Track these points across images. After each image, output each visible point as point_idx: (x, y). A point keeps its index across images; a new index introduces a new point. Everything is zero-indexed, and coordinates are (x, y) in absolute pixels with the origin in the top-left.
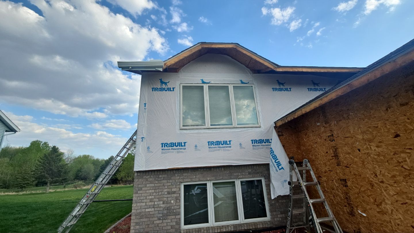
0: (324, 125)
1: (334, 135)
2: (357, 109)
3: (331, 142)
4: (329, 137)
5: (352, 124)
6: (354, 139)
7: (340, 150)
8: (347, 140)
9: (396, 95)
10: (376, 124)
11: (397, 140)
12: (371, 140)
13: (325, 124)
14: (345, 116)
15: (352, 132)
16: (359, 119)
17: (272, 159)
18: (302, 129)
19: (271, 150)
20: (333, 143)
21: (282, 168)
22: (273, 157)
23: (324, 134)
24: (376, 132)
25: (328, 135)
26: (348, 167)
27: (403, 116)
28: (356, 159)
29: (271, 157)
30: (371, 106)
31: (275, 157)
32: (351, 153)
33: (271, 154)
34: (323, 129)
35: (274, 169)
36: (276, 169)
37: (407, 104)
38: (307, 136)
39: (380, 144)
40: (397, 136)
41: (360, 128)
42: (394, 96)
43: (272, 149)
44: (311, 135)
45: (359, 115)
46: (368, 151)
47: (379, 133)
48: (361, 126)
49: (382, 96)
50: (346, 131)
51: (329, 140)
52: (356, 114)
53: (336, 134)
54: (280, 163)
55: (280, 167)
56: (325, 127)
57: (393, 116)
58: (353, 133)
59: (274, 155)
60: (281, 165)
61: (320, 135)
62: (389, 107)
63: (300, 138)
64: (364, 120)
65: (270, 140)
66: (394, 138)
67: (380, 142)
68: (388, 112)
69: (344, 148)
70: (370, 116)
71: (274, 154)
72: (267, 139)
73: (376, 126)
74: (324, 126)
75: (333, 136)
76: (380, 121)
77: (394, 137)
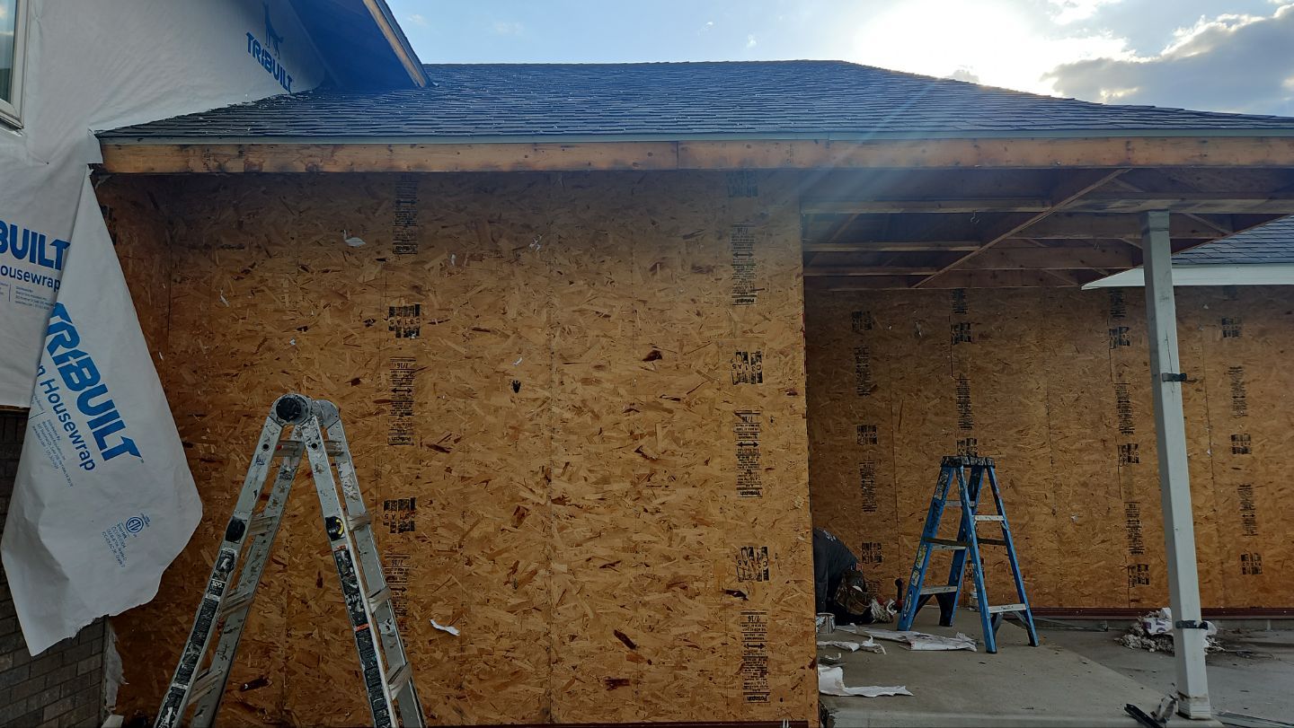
0: (391, 257)
1: (425, 311)
2: (560, 237)
3: (398, 336)
4: (391, 315)
5: (522, 284)
6: (510, 341)
7: (430, 378)
8: (480, 339)
9: (692, 236)
10: (605, 305)
11: (648, 367)
12: (571, 356)
13: (397, 251)
14: (505, 245)
15: (512, 313)
16: (555, 273)
17: (59, 382)
18: (224, 241)
19: (56, 320)
20: (407, 346)
21: (129, 446)
22: (65, 373)
23: (373, 297)
24: (596, 333)
25: (394, 304)
26: (442, 450)
27: (689, 303)
28: (491, 419)
29: (52, 371)
30: (611, 242)
31: (83, 376)
32: (481, 394)
33: (52, 349)
34: (372, 272)
35: (71, 453)
36: (85, 456)
37: (709, 270)
38: (247, 282)
39: (597, 374)
40: (655, 356)
41: (549, 305)
42: (685, 237)
43: (65, 315)
44: (286, 284)
45: (561, 259)
46: (547, 394)
47: (605, 336)
48: (555, 301)
49: (654, 223)
50: (486, 307)
51: (391, 329)
52: (552, 251)
53: (437, 306)
54: (115, 415)
55: (113, 441)
56: (386, 267)
57: (663, 293)
58: (515, 320)
59: (73, 361)
60: (121, 425)
61: (343, 296)
62: (661, 264)
63: (187, 287)
64: (571, 283)
65: (48, 243)
66: (645, 360)
67: (598, 367)
68: (655, 277)
69: (454, 372)
70: (598, 274)
71: (76, 354)
72: (34, 235)
73: (606, 312)
74: (383, 260)
75: (417, 314)
76: (622, 297)
77: (644, 357)
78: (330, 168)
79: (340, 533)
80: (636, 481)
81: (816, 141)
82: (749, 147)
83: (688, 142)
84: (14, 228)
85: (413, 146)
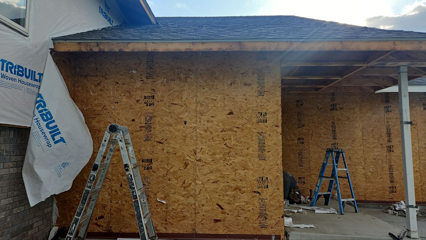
0: (145, 80)
1: (156, 97)
2: (200, 73)
3: (147, 105)
4: (145, 98)
5: (188, 89)
6: (183, 108)
7: (157, 119)
8: (174, 107)
9: (244, 73)
10: (215, 96)
11: (229, 117)
12: (203, 113)
13: (147, 78)
14: (182, 76)
15: (184, 99)
16: (198, 85)
17: (40, 119)
18: (92, 74)
19: (39, 99)
20: (150, 109)
21: (62, 140)
22: (42, 116)
23: (139, 92)
24: (212, 105)
25: (146, 95)
26: (161, 143)
27: (243, 96)
28: (177, 133)
29: (38, 115)
30: (217, 75)
31: (47, 117)
32: (174, 125)
33: (38, 108)
34: (139, 84)
35: (44, 142)
36: (48, 143)
37: (250, 85)
38: (99, 87)
39: (212, 119)
40: (231, 113)
41: (196, 96)
42: (242, 74)
43: (42, 97)
44: (111, 88)
45: (200, 81)
46: (195, 125)
47: (215, 106)
48: (198, 95)
49: (231, 69)
50: (176, 96)
51: (145, 103)
52: (198, 78)
53: (160, 96)
54: (58, 129)
55: (57, 138)
56: (143, 83)
57: (234, 92)
58: (185, 101)
59: (44, 112)
60: (59, 133)
61: (129, 92)
62: (233, 82)
63: (80, 89)
64: (204, 89)
65: (36, 74)
66: (228, 115)
67: (212, 117)
68: (232, 87)
69: (165, 118)
70: (213, 86)
71: (45, 110)
72: (32, 71)
73: (215, 98)
74: (143, 80)
75: (153, 98)
76: (220, 93)
77: (227, 113)
78: (126, 50)
79: (129, 169)
80: (224, 155)
81: (287, 41)
82: (264, 43)
83: (244, 42)
84: (26, 69)
85: (153, 43)
